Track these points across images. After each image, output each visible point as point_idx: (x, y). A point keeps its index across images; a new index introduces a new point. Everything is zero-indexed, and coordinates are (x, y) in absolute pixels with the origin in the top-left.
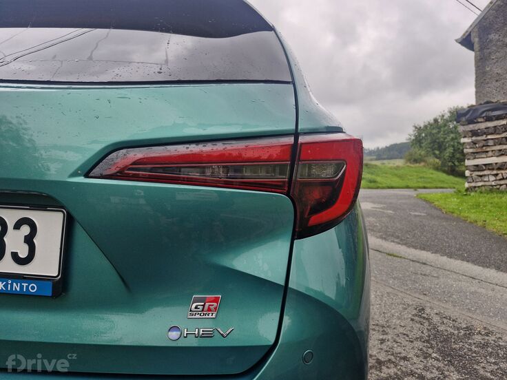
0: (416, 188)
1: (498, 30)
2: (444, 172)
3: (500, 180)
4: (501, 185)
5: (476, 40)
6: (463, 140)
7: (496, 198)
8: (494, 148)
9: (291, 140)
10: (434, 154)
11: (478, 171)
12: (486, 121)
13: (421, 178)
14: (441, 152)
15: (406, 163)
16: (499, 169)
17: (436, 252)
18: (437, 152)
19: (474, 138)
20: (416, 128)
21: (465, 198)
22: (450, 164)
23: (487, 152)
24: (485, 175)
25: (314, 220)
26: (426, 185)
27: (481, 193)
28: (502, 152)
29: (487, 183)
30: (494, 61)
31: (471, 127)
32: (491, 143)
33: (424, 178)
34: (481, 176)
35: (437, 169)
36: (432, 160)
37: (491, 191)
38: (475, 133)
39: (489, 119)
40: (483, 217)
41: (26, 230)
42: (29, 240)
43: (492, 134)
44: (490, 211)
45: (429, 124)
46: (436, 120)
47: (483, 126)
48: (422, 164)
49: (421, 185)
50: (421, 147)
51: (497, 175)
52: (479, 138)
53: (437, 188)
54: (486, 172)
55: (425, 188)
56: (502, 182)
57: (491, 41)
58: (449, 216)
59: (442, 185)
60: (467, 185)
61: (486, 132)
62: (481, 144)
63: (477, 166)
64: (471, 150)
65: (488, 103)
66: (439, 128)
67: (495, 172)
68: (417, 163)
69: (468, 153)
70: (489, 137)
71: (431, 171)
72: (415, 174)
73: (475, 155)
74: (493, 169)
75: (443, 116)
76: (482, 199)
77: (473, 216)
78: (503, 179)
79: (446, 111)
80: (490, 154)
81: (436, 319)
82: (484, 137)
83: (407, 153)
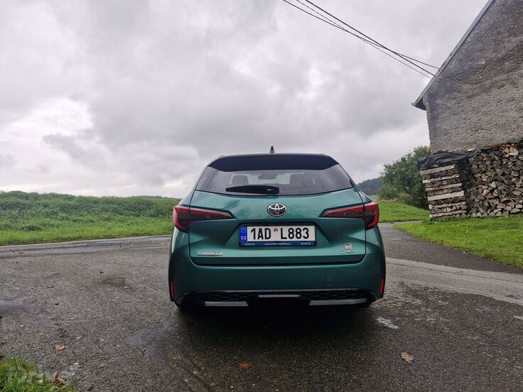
0: (392, 222)
1: (441, 97)
2: (416, 205)
3: (455, 210)
4: (456, 215)
5: (427, 104)
6: (424, 182)
7: (453, 225)
8: (448, 187)
9: (362, 206)
10: (405, 190)
11: (439, 204)
12: (440, 166)
13: (395, 212)
14: (410, 188)
15: (381, 199)
16: (453, 202)
17: (409, 260)
18: (408, 188)
19: (432, 180)
20: (386, 167)
21: (431, 226)
22: (420, 198)
23: (443, 190)
24: (443, 208)
25: (369, 226)
26: (400, 218)
27: (442, 221)
28: (453, 190)
29: (446, 214)
30: (442, 120)
31: (429, 171)
32: (445, 183)
33: (398, 212)
34: (440, 208)
35: (409, 203)
36: (403, 195)
37: (449, 220)
38: (432, 176)
39: (442, 165)
40: (441, 238)
41: (306, 231)
42: (307, 233)
43: (445, 176)
44: (447, 234)
45: (398, 163)
46: (403, 160)
47: (438, 170)
48: (395, 199)
49: (396, 218)
50: (393, 184)
51: (452, 207)
52: (436, 179)
53: (410, 220)
54: (443, 206)
55: (400, 221)
56: (457, 212)
57: (438, 105)
58: (418, 239)
59: (414, 218)
60: (431, 216)
61: (440, 175)
62: (438, 184)
63: (437, 200)
64: (431, 189)
65: (439, 152)
66: (407, 166)
67: (450, 205)
68: (390, 198)
69: (429, 191)
70: (443, 178)
71: (404, 205)
72: (390, 209)
73: (434, 192)
74: (449, 203)
75: (410, 155)
76: (442, 226)
77: (434, 238)
78: (457, 210)
79: (412, 151)
80: (445, 191)
81: (410, 286)
82: (439, 179)
83: (380, 190)
